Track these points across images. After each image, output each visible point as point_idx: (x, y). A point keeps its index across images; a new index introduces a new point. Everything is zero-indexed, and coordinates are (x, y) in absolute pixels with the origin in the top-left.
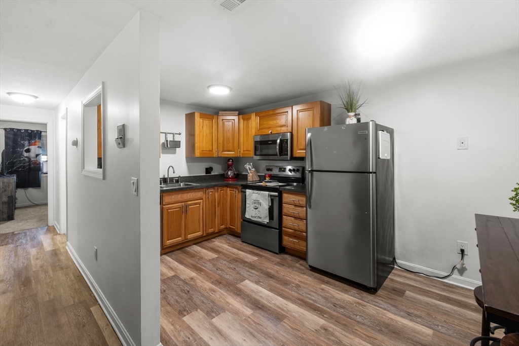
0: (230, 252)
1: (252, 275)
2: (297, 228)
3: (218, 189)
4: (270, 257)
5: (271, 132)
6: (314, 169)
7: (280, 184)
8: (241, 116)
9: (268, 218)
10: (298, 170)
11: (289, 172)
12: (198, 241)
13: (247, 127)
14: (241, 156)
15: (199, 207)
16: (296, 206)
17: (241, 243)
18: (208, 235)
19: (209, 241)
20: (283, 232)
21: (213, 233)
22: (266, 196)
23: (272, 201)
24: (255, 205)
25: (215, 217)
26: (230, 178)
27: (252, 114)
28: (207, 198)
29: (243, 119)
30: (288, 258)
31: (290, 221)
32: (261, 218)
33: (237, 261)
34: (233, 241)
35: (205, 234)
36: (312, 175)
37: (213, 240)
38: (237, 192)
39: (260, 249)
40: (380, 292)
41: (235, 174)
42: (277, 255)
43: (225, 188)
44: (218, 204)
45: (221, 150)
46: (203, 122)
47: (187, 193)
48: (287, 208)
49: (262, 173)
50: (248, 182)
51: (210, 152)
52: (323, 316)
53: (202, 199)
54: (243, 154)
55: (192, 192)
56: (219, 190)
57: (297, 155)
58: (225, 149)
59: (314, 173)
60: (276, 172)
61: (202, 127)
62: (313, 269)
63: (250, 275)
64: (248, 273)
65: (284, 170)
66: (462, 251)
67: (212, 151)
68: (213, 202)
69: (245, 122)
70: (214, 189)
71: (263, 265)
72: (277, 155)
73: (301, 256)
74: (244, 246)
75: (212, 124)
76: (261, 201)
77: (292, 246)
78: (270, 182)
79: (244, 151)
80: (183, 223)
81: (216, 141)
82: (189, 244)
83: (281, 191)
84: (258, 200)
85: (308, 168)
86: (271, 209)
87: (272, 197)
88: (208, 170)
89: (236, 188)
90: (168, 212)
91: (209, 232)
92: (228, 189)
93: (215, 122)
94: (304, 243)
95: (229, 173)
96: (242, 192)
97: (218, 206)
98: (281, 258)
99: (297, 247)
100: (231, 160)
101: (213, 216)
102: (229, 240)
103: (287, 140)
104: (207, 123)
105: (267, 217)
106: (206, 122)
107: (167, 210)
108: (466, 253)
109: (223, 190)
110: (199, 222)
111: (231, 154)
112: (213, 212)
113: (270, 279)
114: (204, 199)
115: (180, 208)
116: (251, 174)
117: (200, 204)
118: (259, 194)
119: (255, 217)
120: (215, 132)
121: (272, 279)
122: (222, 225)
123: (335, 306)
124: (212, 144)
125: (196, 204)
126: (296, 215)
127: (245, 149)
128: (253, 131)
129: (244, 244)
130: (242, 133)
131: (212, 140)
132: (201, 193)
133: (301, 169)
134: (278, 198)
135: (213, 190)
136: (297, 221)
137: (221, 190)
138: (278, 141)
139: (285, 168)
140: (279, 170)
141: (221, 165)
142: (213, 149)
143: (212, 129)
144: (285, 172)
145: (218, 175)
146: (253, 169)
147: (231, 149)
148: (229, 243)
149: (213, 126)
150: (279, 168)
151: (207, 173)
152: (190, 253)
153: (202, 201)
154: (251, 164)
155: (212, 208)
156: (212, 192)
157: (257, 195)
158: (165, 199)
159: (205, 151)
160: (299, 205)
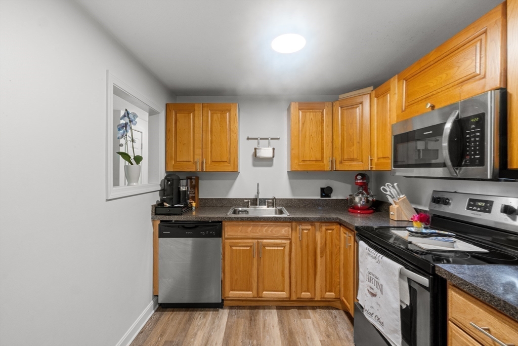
3: (321, 227)
5: (432, 106)
8: (374, 93)
11: (505, 216)
12: (282, 306)
13: (384, 110)
14: (374, 169)
15: (283, 251)
18: (300, 300)
19: (302, 311)
21: (311, 300)
22: (394, 275)
26: (359, 209)
27: (393, 80)
28: (298, 239)
32: (382, 324)
35: (294, 298)
37: (310, 312)
38: (353, 238)
41: (368, 201)
43: (335, 227)
44: (322, 252)
45: (338, 160)
46: (304, 117)
47: (262, 226)
49: (425, 206)
50: (392, 224)
51: (319, 163)
53: (290, 239)
54: (377, 165)
55: (271, 226)
56: (324, 228)
58: (346, 157)
60: (459, 209)
61: (303, 124)
65: (487, 207)
67: (322, 160)
68: (311, 247)
69: (381, 100)
70: (312, 225)
72: (443, 164)
75: (322, 117)
76: (381, 281)
79: (378, 158)
80: (255, 272)
81: (331, 144)
82: (271, 304)
83: (443, 280)
84: (377, 275)
87: (415, 286)
88: (326, 192)
89: (352, 231)
90: (232, 250)
91: (302, 296)
92: (342, 229)
93: (327, 114)
95: (357, 199)
96: (355, 242)
97: (321, 257)
100: (359, 177)
101: (311, 271)
103: (482, 118)
104: (312, 116)
105: (396, 331)
106: (310, 115)
107: (231, 247)
109: (333, 230)
110: (283, 276)
111: (357, 166)
114: (293, 240)
115: (251, 247)
116: (395, 206)
117: (284, 247)
118: (378, 262)
119: (372, 315)
120: (327, 129)
122: (329, 292)
124: (322, 149)
125: (277, 245)
127: (381, 156)
128: (393, 117)
130: (375, 124)
131: (322, 144)
132: (287, 228)
134: (429, 294)
135: (310, 227)
137: (327, 229)
138: (448, 127)
139: (492, 203)
140: (469, 205)
141: (350, 184)
142: (322, 157)
143: (322, 125)
144: (489, 212)
145: (342, 200)
146: (401, 196)
147: (355, 157)
148: (328, 336)
149: (323, 120)
150: (471, 200)
151: (322, 196)
152: (255, 325)
153: (289, 241)
154: (395, 184)
155: (308, 256)
156: (309, 230)
157: (374, 261)
158: (229, 231)
159: (308, 162)
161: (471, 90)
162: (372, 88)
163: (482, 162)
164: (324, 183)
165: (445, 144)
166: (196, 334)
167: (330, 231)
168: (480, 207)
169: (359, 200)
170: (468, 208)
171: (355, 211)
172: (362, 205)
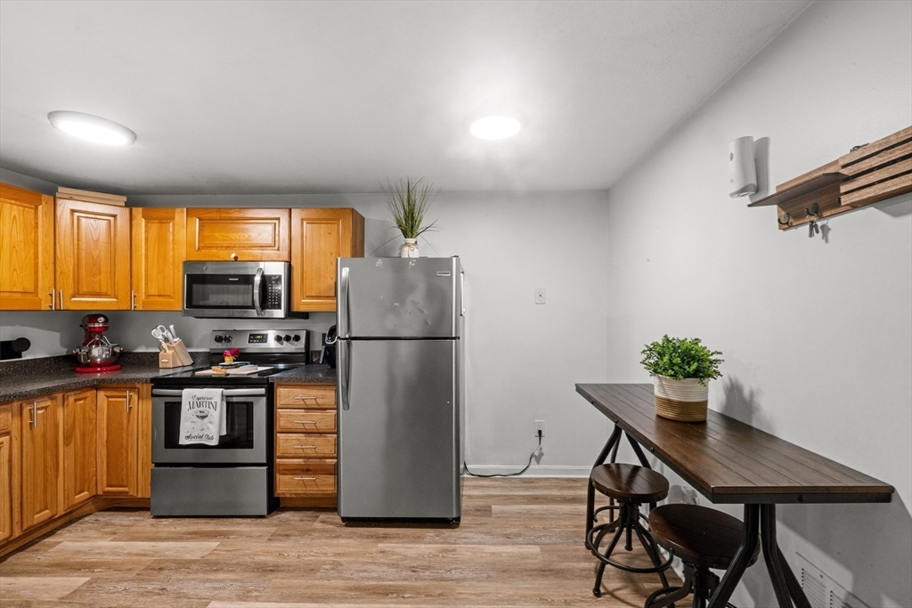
0: (129, 554)
1: (222, 585)
2: (310, 452)
3: (65, 399)
4: (248, 529)
5: (236, 258)
6: (353, 335)
7: (261, 369)
8: (138, 211)
10: (298, 338)
11: (275, 343)
13: (162, 239)
14: (140, 308)
16: (309, 409)
17: (154, 521)
18: (30, 531)
20: (276, 468)
21: (51, 520)
25: (57, 477)
26: (97, 365)
27: (178, 210)
28: (26, 429)
29: (147, 218)
30: (292, 518)
31: (295, 442)
33: (161, 569)
34: (126, 523)
35: (17, 533)
36: (349, 345)
38: (135, 397)
39: (215, 521)
40: (463, 521)
41: (114, 353)
42: (264, 520)
43: (90, 394)
44: (68, 438)
45: (69, 292)
48: (286, 417)
49: (198, 347)
51: (28, 297)
52: (404, 597)
53: (8, 433)
54: (144, 303)
56: (71, 399)
57: (303, 309)
58: (84, 289)
59: (353, 342)
62: (351, 522)
63: (216, 589)
64: (208, 585)
65: (264, 339)
66: (540, 432)
67: (35, 292)
68: (49, 435)
69: (155, 227)
70: (52, 399)
71: (240, 552)
72: (253, 307)
73: (326, 505)
74: (165, 525)
75: (36, 218)
77: (300, 490)
78: (237, 366)
79: (148, 296)
83: (273, 383)
88: (12, 348)
89: (132, 389)
91: (35, 522)
92: (101, 394)
93: (45, 214)
94: (331, 479)
95: (95, 352)
96: (153, 395)
97: (67, 444)
98: (275, 522)
99: (313, 490)
100: (102, 319)
101: (50, 474)
102: (107, 524)
103: (278, 277)
104: (15, 213)
108: (543, 434)
109: (85, 399)
112: (50, 463)
113: (270, 576)
114: (15, 433)
116: (170, 352)
121: (275, 574)
122: (81, 492)
123: (414, 571)
124: (36, 272)
126: (310, 427)
127: (153, 291)
128: (179, 253)
129: (165, 522)
130: (142, 252)
131: (36, 264)
133: (303, 335)
134: (264, 399)
135: (48, 403)
136: (311, 439)
137: (76, 400)
138: (258, 279)
139: (267, 335)
140: (250, 339)
142: (36, 287)
143: (36, 232)
144: (266, 342)
146: (175, 340)
147: (104, 290)
148: (114, 533)
149: (37, 224)
150: (251, 335)
153: (8, 437)
154: (172, 327)
155: (45, 452)
156: (46, 408)
159: (7, 294)
160: (317, 407)
161: (269, 254)
162: (124, 199)
164: (8, 333)
165: (256, 291)
167: (82, 402)
168: (259, 339)
169: (99, 354)
170: (249, 342)
171: (90, 370)
172: (102, 359)
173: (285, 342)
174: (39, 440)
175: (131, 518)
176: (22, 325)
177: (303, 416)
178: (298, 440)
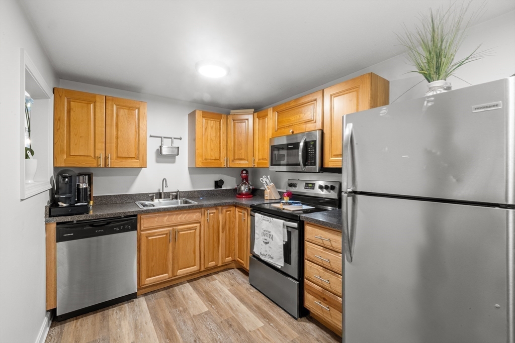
2: (327, 286)
3: (222, 210)
4: (282, 323)
5: (293, 132)
6: (359, 189)
7: (305, 207)
8: (256, 114)
9: (282, 260)
10: (333, 188)
11: (319, 190)
12: (192, 278)
13: (263, 127)
14: (256, 166)
15: (195, 232)
16: (326, 248)
17: (248, 286)
18: (208, 269)
19: (209, 278)
20: (306, 287)
21: (215, 267)
22: (280, 226)
23: (289, 234)
24: (266, 238)
25: (218, 247)
26: (243, 195)
27: (269, 109)
28: (206, 222)
29: (259, 118)
30: (312, 332)
31: (316, 271)
32: (272, 258)
33: (231, 326)
34: (240, 281)
35: (203, 269)
36: (354, 201)
37: (215, 276)
38: (246, 214)
39: (271, 304)
41: (249, 189)
42: (295, 322)
43: (232, 209)
44: (223, 229)
45: (231, 159)
46: (207, 123)
47: (177, 214)
48: (310, 250)
49: (283, 189)
50: (266, 202)
51: (217, 161)
53: (200, 222)
54: (258, 164)
55: (184, 213)
56: (224, 210)
57: (331, 165)
58: (236, 157)
59: (359, 197)
60: (300, 189)
61: (206, 129)
65: (313, 186)
67: (219, 159)
68: (216, 226)
69: (261, 121)
70: (216, 209)
72: (299, 165)
73: (334, 333)
74: (251, 293)
75: (220, 125)
76: (272, 233)
78: (290, 204)
79: (259, 159)
80: (170, 255)
81: (225, 147)
82: (182, 280)
83: (303, 222)
84: (269, 230)
85: (347, 187)
86: (287, 248)
87: (290, 229)
88: (218, 184)
89: (245, 209)
90: (148, 240)
91: (209, 266)
92: (237, 209)
93: (223, 123)
94: (339, 316)
95: (243, 188)
96: (251, 215)
97: (223, 232)
98: (300, 328)
99: (328, 318)
100: (244, 172)
101: (216, 244)
102: (234, 279)
103: (315, 142)
104: (212, 124)
105: (281, 258)
106: (211, 123)
107: (147, 237)
109: (230, 211)
110: (194, 253)
111: (244, 164)
112: (215, 239)
114: (202, 223)
115: (167, 234)
116: (268, 191)
117: (196, 229)
118: (270, 222)
119: (265, 256)
120: (223, 136)
122: (228, 257)
124: (220, 150)
125: (190, 229)
126: (327, 265)
127: (261, 157)
128: (269, 134)
129: (253, 290)
130: (256, 137)
131: (220, 146)
132: (197, 214)
133: (337, 186)
134: (297, 231)
135: (215, 211)
136: (328, 275)
137: (227, 211)
138: (302, 144)
139: (314, 184)
140: (305, 186)
141: (235, 177)
142: (220, 157)
143: (220, 132)
144: (314, 189)
145: (230, 189)
146: (271, 184)
147: (243, 157)
148: (233, 286)
149: (220, 128)
150: (306, 183)
151: (216, 188)
152: (175, 299)
153: (199, 224)
154: (269, 176)
155: (213, 234)
156: (214, 213)
157: (268, 222)
158: (145, 223)
159: (209, 160)
160: (331, 248)
161: (310, 127)
162: (253, 110)
163: (315, 164)
164: (217, 177)
165: (300, 153)
166: (120, 325)
167: (229, 212)
168: (310, 187)
169: (244, 189)
170: (305, 188)
171: (241, 196)
172: (246, 192)
173: (325, 190)
174: (211, 227)
175: (243, 279)
176: (222, 174)
177: (322, 252)
178: (318, 271)
